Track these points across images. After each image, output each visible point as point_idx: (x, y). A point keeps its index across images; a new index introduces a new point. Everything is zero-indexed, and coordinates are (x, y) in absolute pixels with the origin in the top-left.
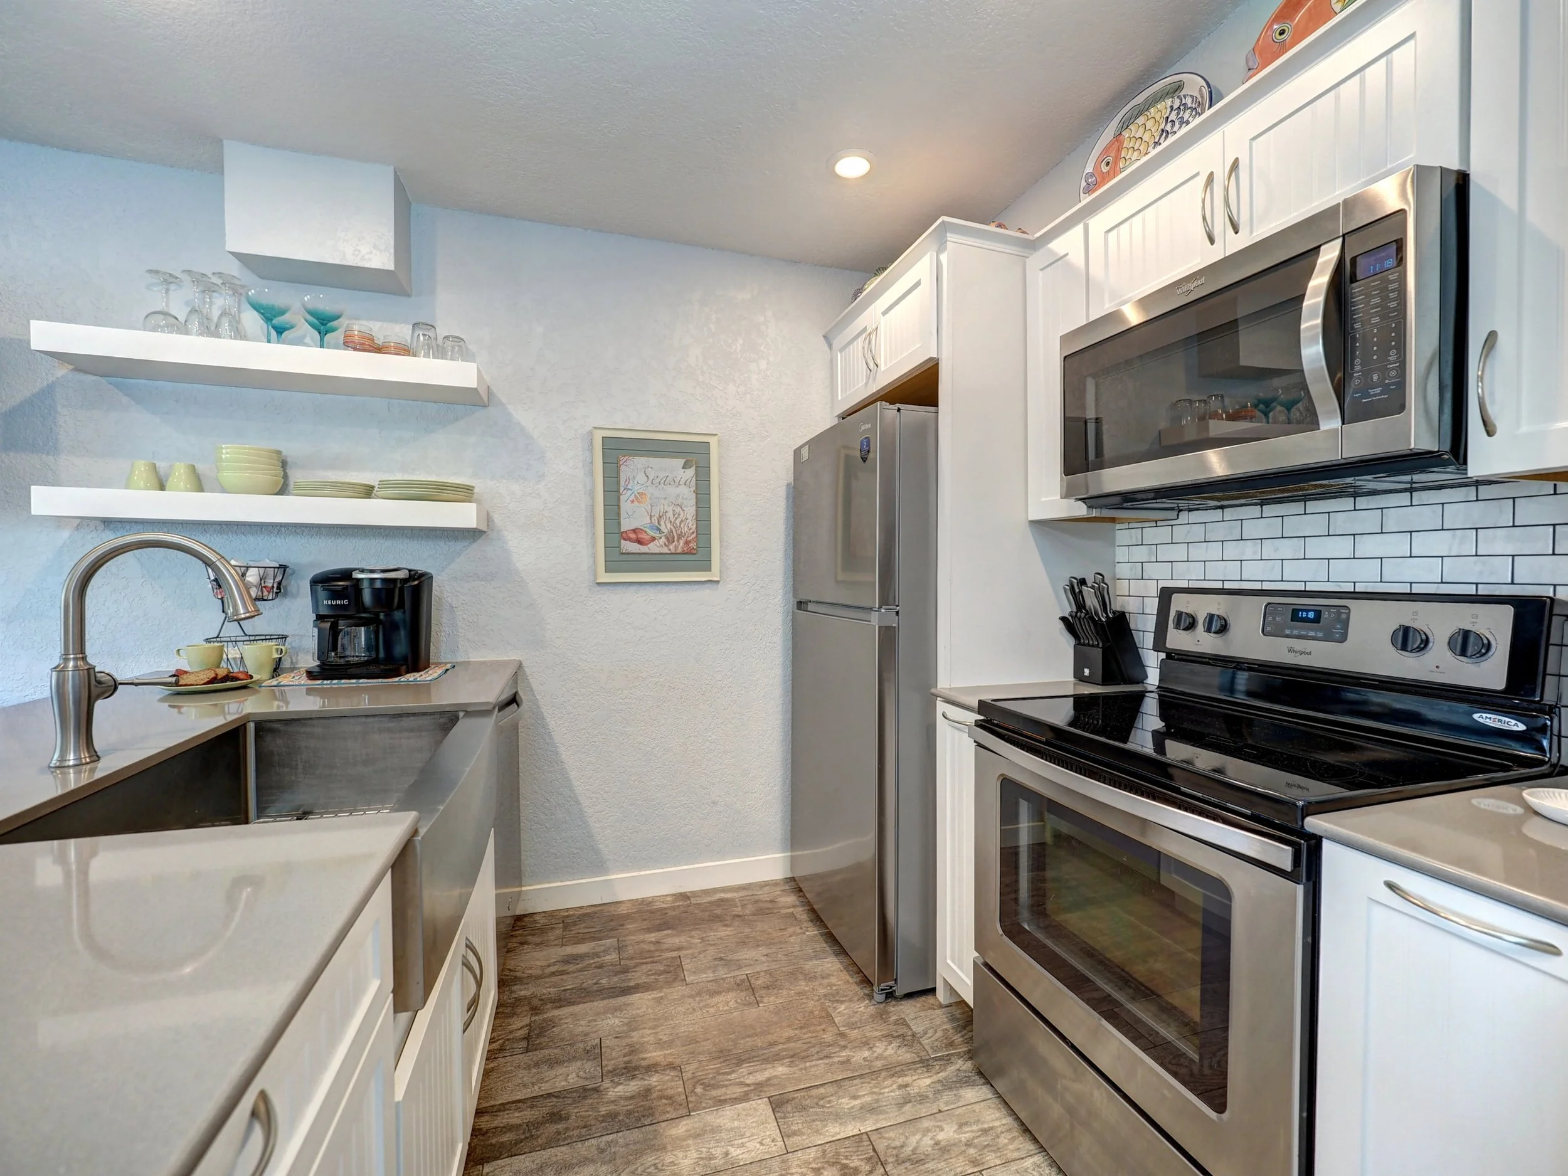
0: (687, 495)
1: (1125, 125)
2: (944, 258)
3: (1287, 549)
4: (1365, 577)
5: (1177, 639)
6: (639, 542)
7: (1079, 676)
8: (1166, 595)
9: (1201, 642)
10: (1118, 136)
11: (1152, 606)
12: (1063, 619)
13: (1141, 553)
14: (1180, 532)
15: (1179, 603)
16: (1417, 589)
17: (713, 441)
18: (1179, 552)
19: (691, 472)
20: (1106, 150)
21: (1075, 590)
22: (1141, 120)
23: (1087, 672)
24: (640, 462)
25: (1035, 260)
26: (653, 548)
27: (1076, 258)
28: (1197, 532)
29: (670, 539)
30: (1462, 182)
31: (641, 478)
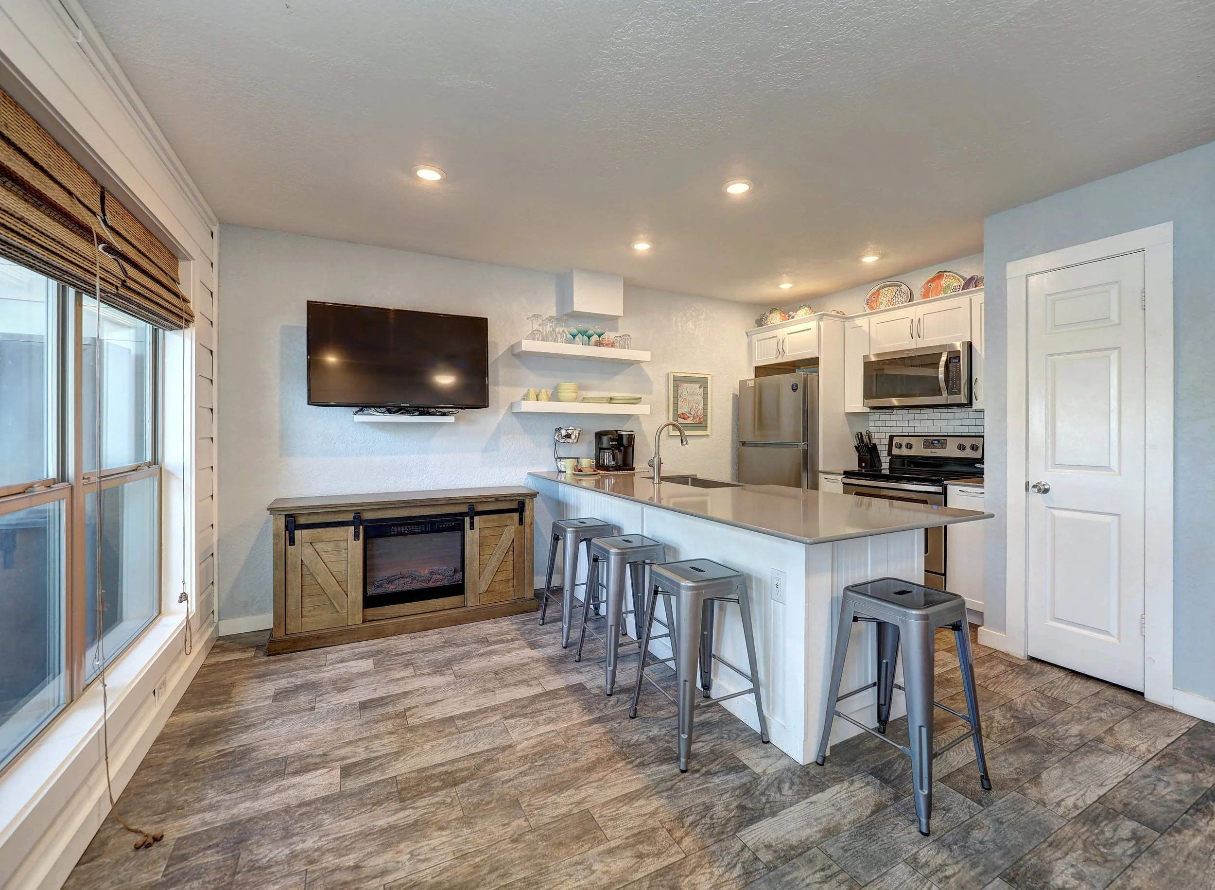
0: (700, 398)
1: (881, 288)
2: (822, 323)
3: (929, 423)
4: (950, 431)
5: (896, 451)
6: (684, 419)
7: (860, 465)
8: (891, 438)
9: (905, 452)
10: (878, 290)
11: (887, 441)
12: (855, 446)
13: (879, 424)
14: (894, 417)
15: (896, 440)
16: (963, 434)
17: (709, 377)
18: (894, 424)
19: (702, 390)
20: (874, 294)
21: (860, 436)
22: (887, 289)
23: (863, 465)
24: (685, 385)
25: (848, 324)
26: (688, 421)
27: (865, 328)
28: (900, 417)
29: (694, 418)
30: (970, 346)
31: (685, 392)
